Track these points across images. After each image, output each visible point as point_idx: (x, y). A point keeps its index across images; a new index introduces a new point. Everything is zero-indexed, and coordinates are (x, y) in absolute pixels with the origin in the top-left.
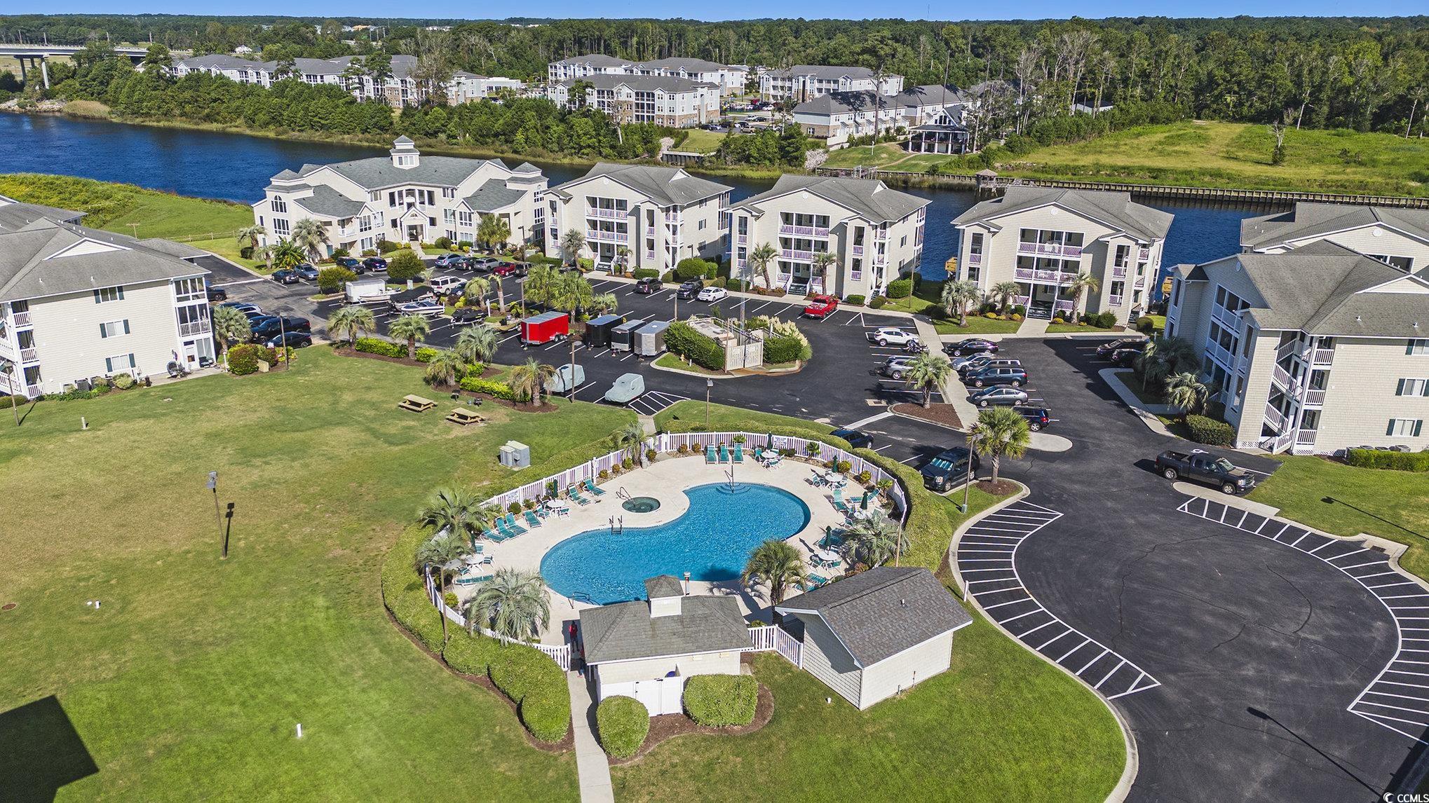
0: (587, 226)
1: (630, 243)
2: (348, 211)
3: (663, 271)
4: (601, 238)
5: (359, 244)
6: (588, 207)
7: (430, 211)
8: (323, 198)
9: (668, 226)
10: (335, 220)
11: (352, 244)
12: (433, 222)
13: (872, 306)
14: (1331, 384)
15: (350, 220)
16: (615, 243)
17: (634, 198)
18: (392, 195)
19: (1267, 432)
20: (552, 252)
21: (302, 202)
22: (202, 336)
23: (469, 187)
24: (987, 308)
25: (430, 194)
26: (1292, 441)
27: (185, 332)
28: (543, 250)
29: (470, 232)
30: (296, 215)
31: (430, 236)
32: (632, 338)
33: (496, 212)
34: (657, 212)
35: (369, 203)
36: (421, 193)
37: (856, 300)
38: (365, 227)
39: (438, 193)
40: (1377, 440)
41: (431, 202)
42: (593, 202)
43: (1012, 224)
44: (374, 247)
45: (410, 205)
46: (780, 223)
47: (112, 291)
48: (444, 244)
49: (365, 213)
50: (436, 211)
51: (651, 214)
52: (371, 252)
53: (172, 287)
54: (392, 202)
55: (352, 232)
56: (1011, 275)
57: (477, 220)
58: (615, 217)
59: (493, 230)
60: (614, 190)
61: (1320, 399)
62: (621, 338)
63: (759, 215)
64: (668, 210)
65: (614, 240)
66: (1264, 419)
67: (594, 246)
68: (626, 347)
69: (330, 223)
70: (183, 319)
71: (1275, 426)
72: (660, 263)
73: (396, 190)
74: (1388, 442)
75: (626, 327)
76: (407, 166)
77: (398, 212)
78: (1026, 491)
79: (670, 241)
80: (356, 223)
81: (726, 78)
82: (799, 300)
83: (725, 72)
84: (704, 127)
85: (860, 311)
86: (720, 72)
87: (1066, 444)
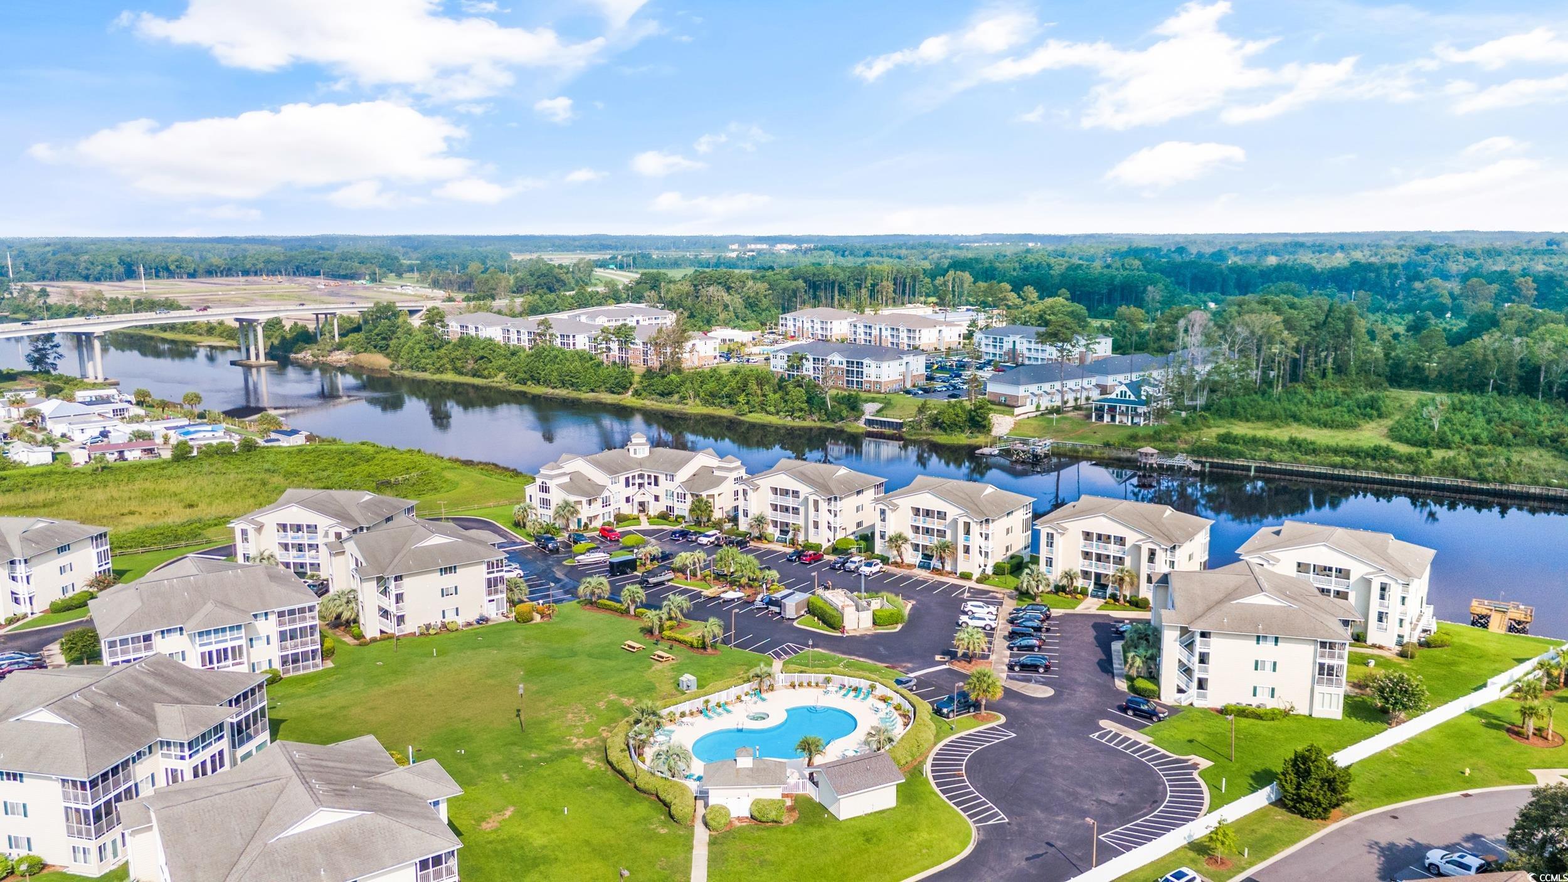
0: (770, 509)
1: (801, 522)
2: (592, 493)
3: (825, 545)
4: (781, 517)
5: (601, 517)
6: (771, 496)
7: (654, 490)
8: (577, 483)
9: (830, 511)
10: (584, 500)
11: (596, 517)
12: (657, 498)
13: (979, 581)
14: (1212, 659)
15: (595, 499)
16: (791, 522)
17: (804, 490)
18: (627, 479)
19: (1180, 691)
20: (743, 527)
21: (561, 486)
22: (500, 596)
23: (684, 474)
24: (1059, 589)
25: (656, 478)
26: (1192, 696)
27: (490, 594)
28: (737, 525)
29: (683, 508)
30: (557, 497)
31: (655, 509)
33: (704, 494)
34: (821, 502)
35: (610, 486)
36: (649, 477)
37: (966, 576)
38: (606, 503)
39: (662, 478)
40: (1245, 699)
41: (656, 484)
42: (775, 490)
43: (1076, 528)
44: (612, 520)
45: (641, 485)
46: (911, 514)
47: (450, 568)
48: (664, 516)
49: (606, 494)
50: (659, 490)
51: (816, 502)
52: (609, 524)
53: (485, 566)
54: (627, 485)
55: (597, 508)
56: (1079, 565)
57: (689, 499)
58: (790, 502)
59: (701, 508)
60: (791, 484)
61: (1206, 671)
63: (895, 508)
64: (830, 499)
65: (790, 518)
66: (1177, 682)
67: (775, 523)
69: (580, 502)
70: (489, 586)
71: (1184, 687)
72: (823, 539)
73: (630, 476)
74: (1255, 702)
76: (640, 455)
77: (631, 491)
78: (1003, 719)
79: (832, 522)
80: (600, 501)
81: (944, 333)
82: (923, 574)
83: (943, 328)
84: (908, 392)
85: (967, 584)
86: (938, 328)
87: (1049, 692)
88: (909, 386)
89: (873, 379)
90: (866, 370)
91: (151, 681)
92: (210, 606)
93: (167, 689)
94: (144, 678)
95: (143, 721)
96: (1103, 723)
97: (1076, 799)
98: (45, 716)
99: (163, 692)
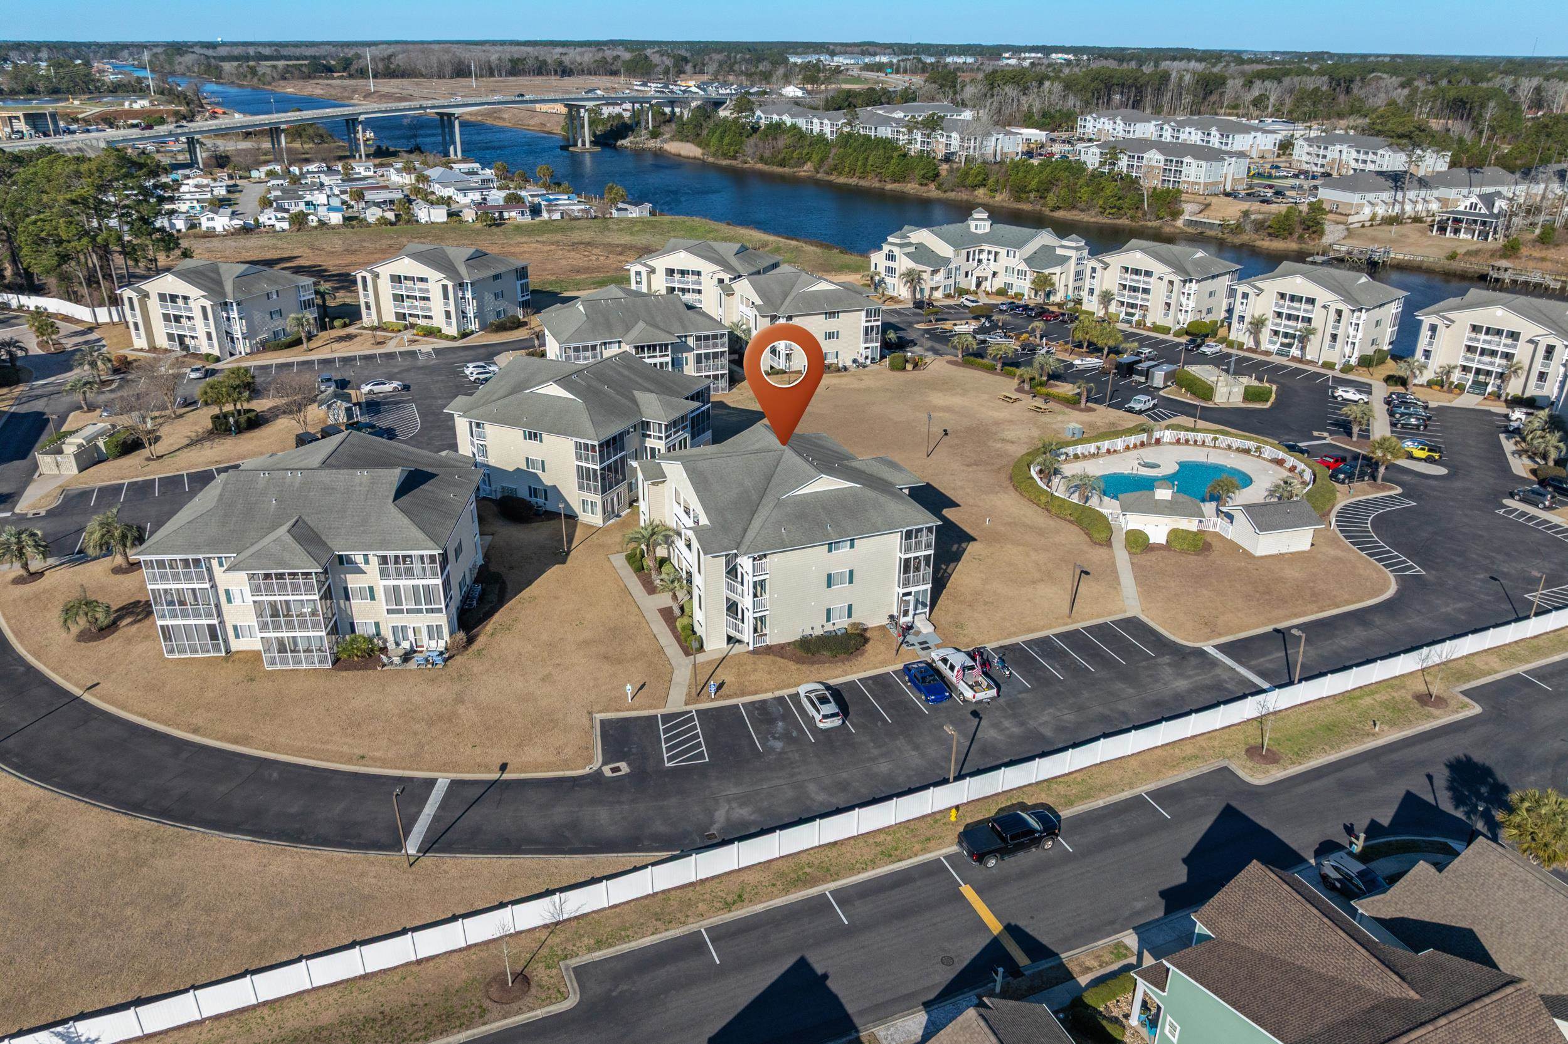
0: (1118, 287)
1: (1150, 303)
2: (938, 263)
3: (1175, 328)
4: (1128, 297)
5: (942, 290)
6: (1120, 273)
7: (993, 266)
8: (921, 254)
9: (1181, 294)
10: (928, 270)
11: (938, 288)
12: (995, 275)
13: (1341, 370)
15: (938, 271)
17: (1159, 269)
18: (968, 253)
21: (907, 255)
22: (874, 344)
23: (1027, 251)
24: (1432, 383)
25: (995, 253)
27: (866, 342)
28: (1082, 303)
29: (1024, 285)
30: (902, 264)
31: (992, 285)
32: (1147, 374)
33: (1047, 271)
34: (1177, 283)
35: (952, 258)
36: (988, 252)
37: (1329, 365)
38: (948, 276)
39: (1003, 253)
41: (995, 259)
42: (1125, 270)
43: (1465, 318)
44: (952, 292)
45: (980, 261)
46: (1276, 299)
47: (834, 313)
48: (1002, 292)
49: (949, 266)
50: (999, 266)
51: (1171, 283)
53: (863, 313)
54: (968, 258)
55: (939, 279)
56: (1459, 359)
57: (1030, 276)
58: (1142, 282)
59: (1043, 284)
60: (1144, 262)
62: (1140, 373)
63: (1259, 291)
64: (1185, 281)
65: (1139, 300)
67: (1122, 303)
68: (1143, 379)
69: (924, 272)
70: (866, 333)
72: (1174, 320)
73: (971, 249)
75: (1144, 366)
76: (980, 230)
77: (971, 266)
78: (1399, 490)
79: (1184, 305)
80: (942, 272)
81: (1258, 141)
82: (1283, 361)
83: (1259, 134)
84: (1227, 195)
85: (1330, 373)
86: (1253, 134)
87: (1442, 471)
88: (1228, 189)
89: (1192, 179)
90: (1184, 169)
91: (626, 373)
92: (641, 325)
93: (640, 381)
94: (621, 369)
95: (628, 403)
96: (1507, 502)
97: (1493, 563)
98: (553, 390)
99: (637, 383)
